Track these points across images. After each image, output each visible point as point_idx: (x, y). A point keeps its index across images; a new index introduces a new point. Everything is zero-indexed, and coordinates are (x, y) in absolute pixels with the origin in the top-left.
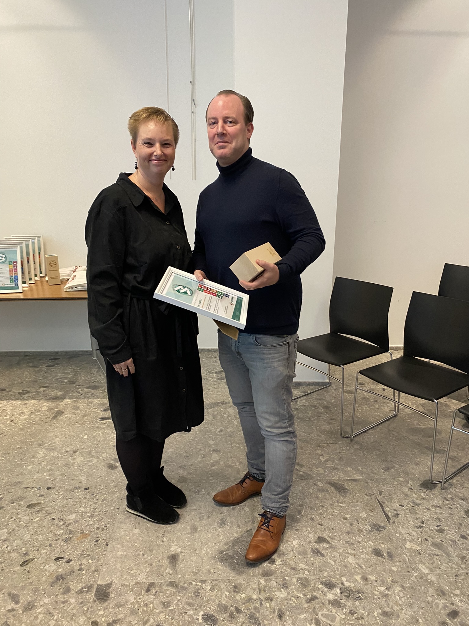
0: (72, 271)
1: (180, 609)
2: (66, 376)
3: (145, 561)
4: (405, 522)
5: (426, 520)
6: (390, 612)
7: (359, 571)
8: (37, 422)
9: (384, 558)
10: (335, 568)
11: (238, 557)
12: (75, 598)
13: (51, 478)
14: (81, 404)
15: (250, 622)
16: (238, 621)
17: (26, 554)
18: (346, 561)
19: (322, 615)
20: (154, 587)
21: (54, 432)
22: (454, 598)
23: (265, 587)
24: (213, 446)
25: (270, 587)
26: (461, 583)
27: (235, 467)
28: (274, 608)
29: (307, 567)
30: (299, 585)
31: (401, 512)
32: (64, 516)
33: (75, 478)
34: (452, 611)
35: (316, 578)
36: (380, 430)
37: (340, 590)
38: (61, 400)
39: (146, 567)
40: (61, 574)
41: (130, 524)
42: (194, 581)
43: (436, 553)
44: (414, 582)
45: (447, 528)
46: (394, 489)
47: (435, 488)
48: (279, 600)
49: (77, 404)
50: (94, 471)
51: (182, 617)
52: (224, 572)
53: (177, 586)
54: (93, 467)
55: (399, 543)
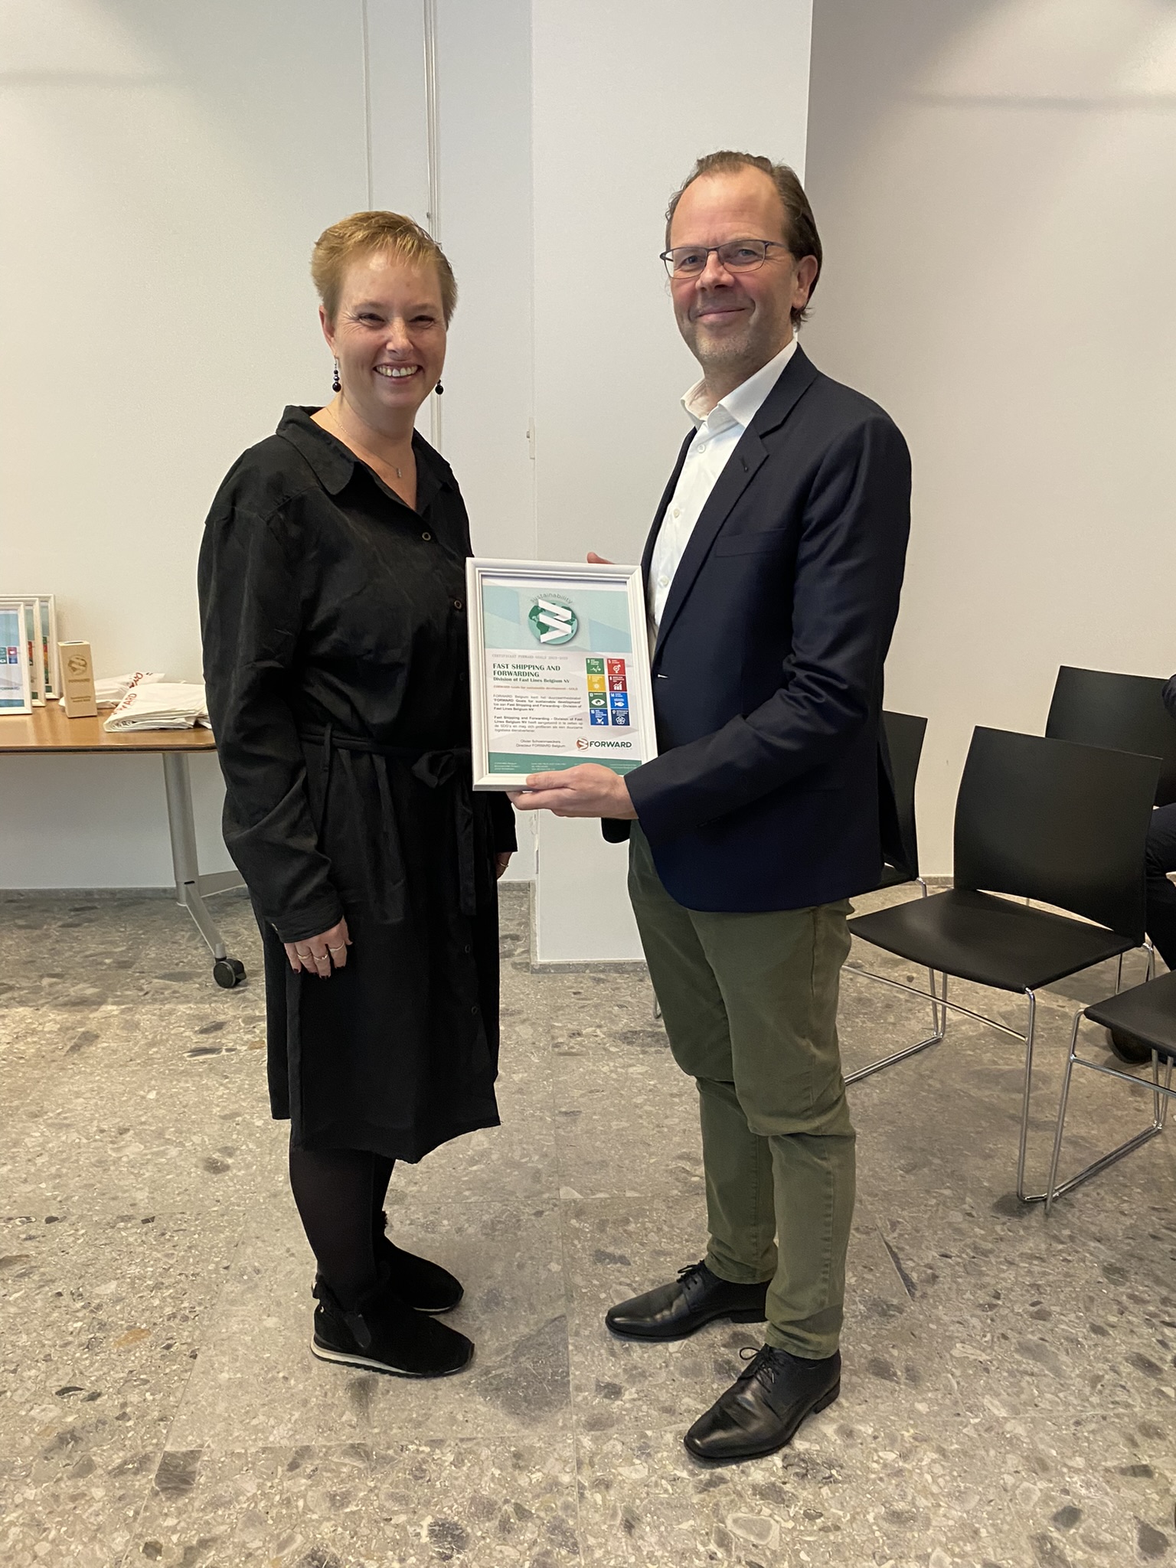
0: (127, 684)
1: (373, 1511)
2: (109, 948)
3: (289, 1395)
4: (953, 1295)
5: (1007, 1289)
6: (907, 1512)
7: (832, 1415)
8: (30, 1059)
9: (897, 1383)
11: (528, 1382)
12: (105, 1487)
13: (58, 1196)
14: (146, 1016)
15: (552, 1540)
16: (522, 1538)
19: (735, 1521)
20: (309, 1459)
21: (72, 1084)
22: (1070, 1477)
23: (594, 1454)
25: (607, 1454)
26: (1087, 1439)
27: (529, 1165)
28: (615, 1507)
30: (679, 1448)
31: (945, 1270)
32: (88, 1287)
33: (120, 1194)
34: (1065, 1508)
36: (897, 1074)
37: (783, 1460)
38: (94, 1007)
39: (292, 1409)
40: (71, 1428)
41: (256, 1306)
42: (412, 1443)
43: (1028, 1369)
44: (970, 1438)
45: (1058, 1309)
46: (926, 1216)
47: (1029, 1212)
48: (627, 1487)
49: (133, 1016)
50: (169, 1177)
51: (379, 1530)
52: (491, 1420)
53: (368, 1455)
54: (166, 1167)
55: (935, 1344)
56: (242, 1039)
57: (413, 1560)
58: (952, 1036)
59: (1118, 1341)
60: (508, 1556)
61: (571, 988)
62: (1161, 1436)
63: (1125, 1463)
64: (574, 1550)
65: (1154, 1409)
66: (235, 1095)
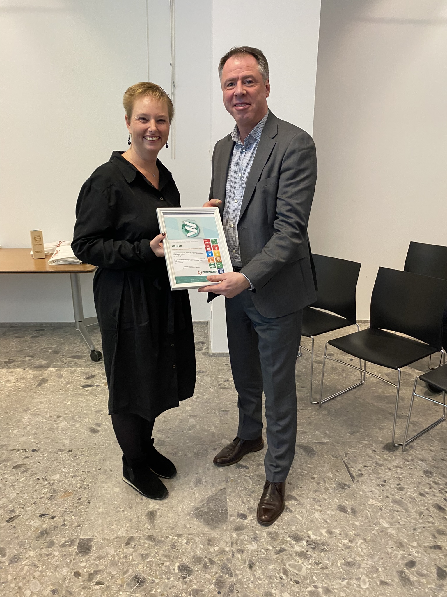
0: (56, 246)
1: (157, 561)
2: (50, 346)
3: (124, 517)
4: (368, 481)
5: (388, 479)
6: (352, 562)
7: (324, 526)
8: (23, 389)
9: (348, 514)
10: (303, 522)
11: (212, 513)
12: (58, 551)
13: (36, 441)
14: (65, 372)
15: (223, 572)
16: (212, 571)
17: (12, 511)
18: (312, 516)
19: (290, 565)
20: (133, 541)
21: (39, 398)
22: (411, 549)
23: (237, 540)
24: (190, 412)
25: (242, 540)
26: (418, 536)
27: (211, 431)
28: (245, 559)
30: (268, 538)
31: (365, 472)
32: (49, 476)
33: (59, 441)
34: (410, 561)
35: (285, 532)
36: (347, 397)
37: (307, 543)
38: (46, 369)
39: (126, 522)
40: (45, 529)
41: (111, 483)
42: (171, 535)
43: (396, 509)
44: (375, 535)
45: (407, 487)
46: (358, 451)
47: (397, 450)
48: (250, 552)
49: (61, 372)
50: (77, 435)
51: (160, 568)
52: (199, 527)
53: (155, 540)
54: (76, 431)
55: (362, 500)
56: (102, 382)
57: (172, 579)
58: (367, 382)
59: (429, 499)
60: (207, 577)
61: (225, 362)
62: (444, 534)
63: (432, 544)
64: (231, 575)
65: (442, 524)
66: (100, 403)
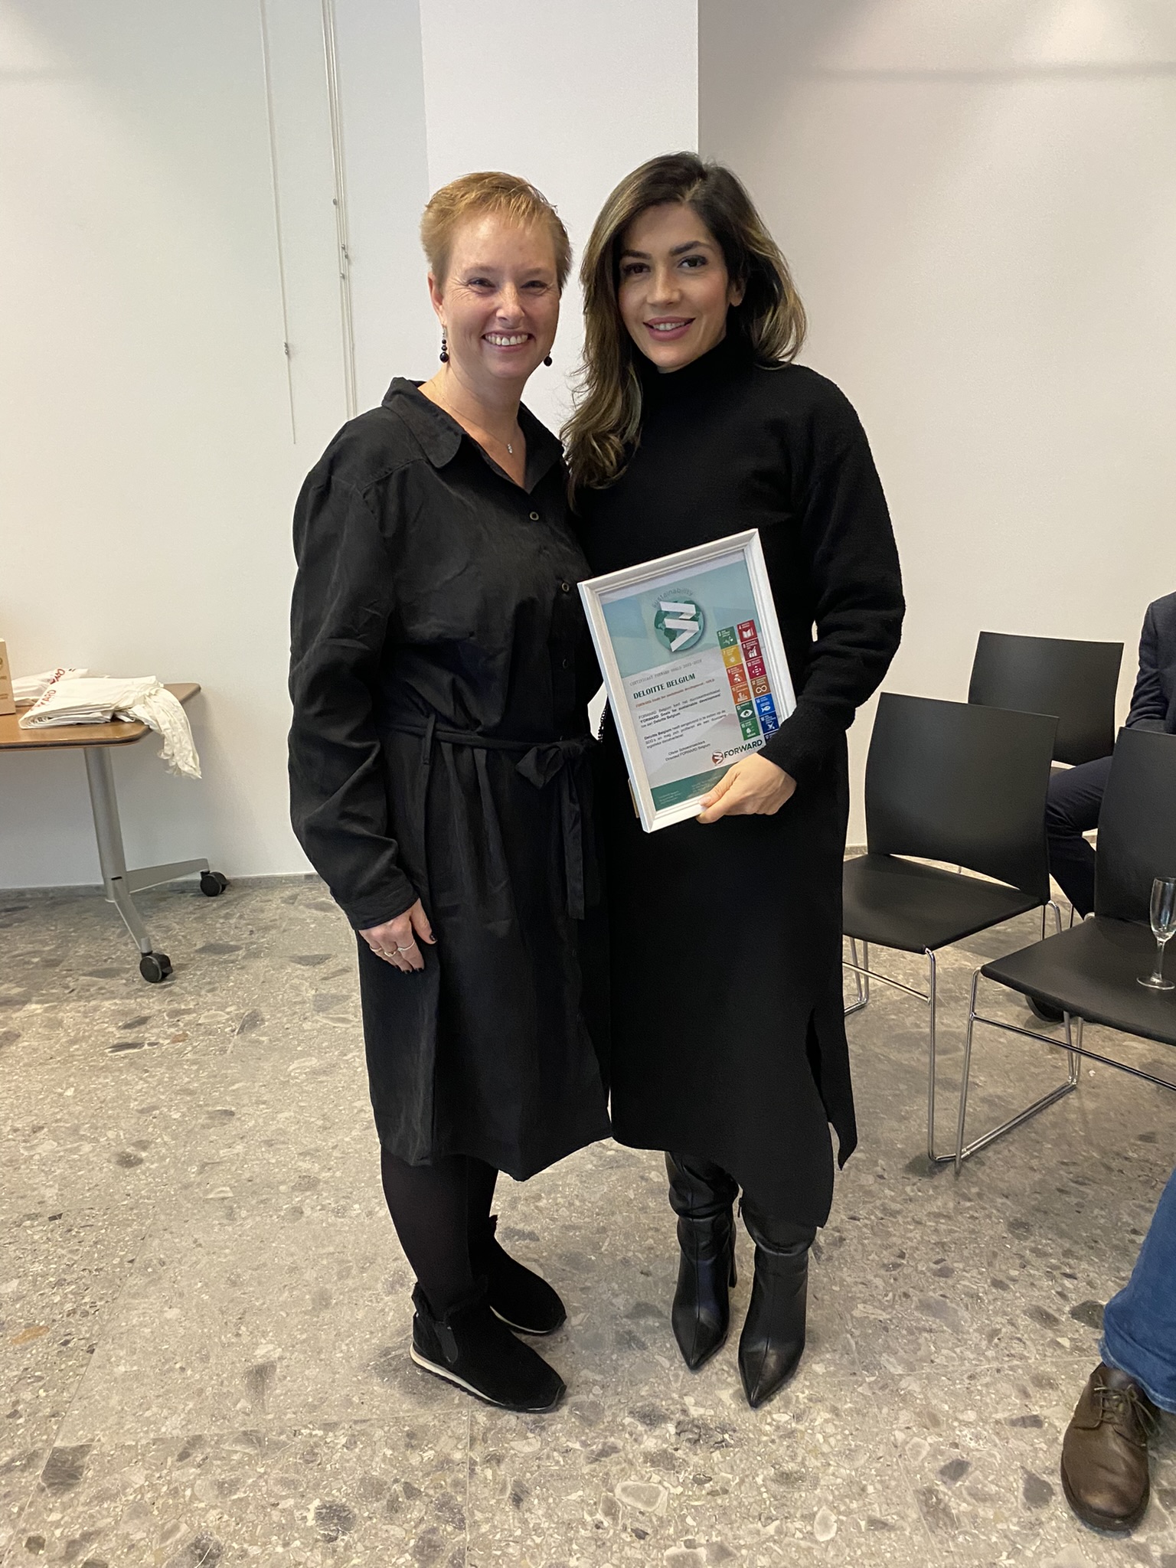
0: (48, 680)
1: (260, 1497)
2: (38, 947)
3: (184, 1385)
4: (858, 1257)
5: (912, 1248)
6: (796, 1473)
7: (729, 1380)
10: (671, 1374)
14: (69, 1014)
15: (439, 1517)
16: (409, 1516)
19: (624, 1490)
20: (200, 1447)
22: (960, 1431)
23: (489, 1430)
25: (501, 1429)
26: (980, 1393)
28: (505, 1481)
29: (598, 1378)
30: (573, 1420)
31: (852, 1233)
33: (29, 1193)
34: (953, 1461)
35: (619, 1401)
37: (676, 1427)
38: (18, 1006)
39: (186, 1399)
41: (158, 1298)
42: (306, 1427)
43: (928, 1326)
44: (865, 1397)
45: (961, 1266)
47: (940, 1172)
48: (518, 1460)
49: (57, 1013)
50: (80, 1173)
51: (265, 1515)
52: (386, 1402)
53: (259, 1441)
54: (78, 1163)
55: (836, 1305)
56: (165, 1033)
57: (297, 1543)
58: (875, 1001)
59: (1018, 1295)
60: (393, 1535)
62: (1052, 1386)
63: (1017, 1414)
64: (460, 1526)
65: (1049, 1360)
66: (154, 1089)
